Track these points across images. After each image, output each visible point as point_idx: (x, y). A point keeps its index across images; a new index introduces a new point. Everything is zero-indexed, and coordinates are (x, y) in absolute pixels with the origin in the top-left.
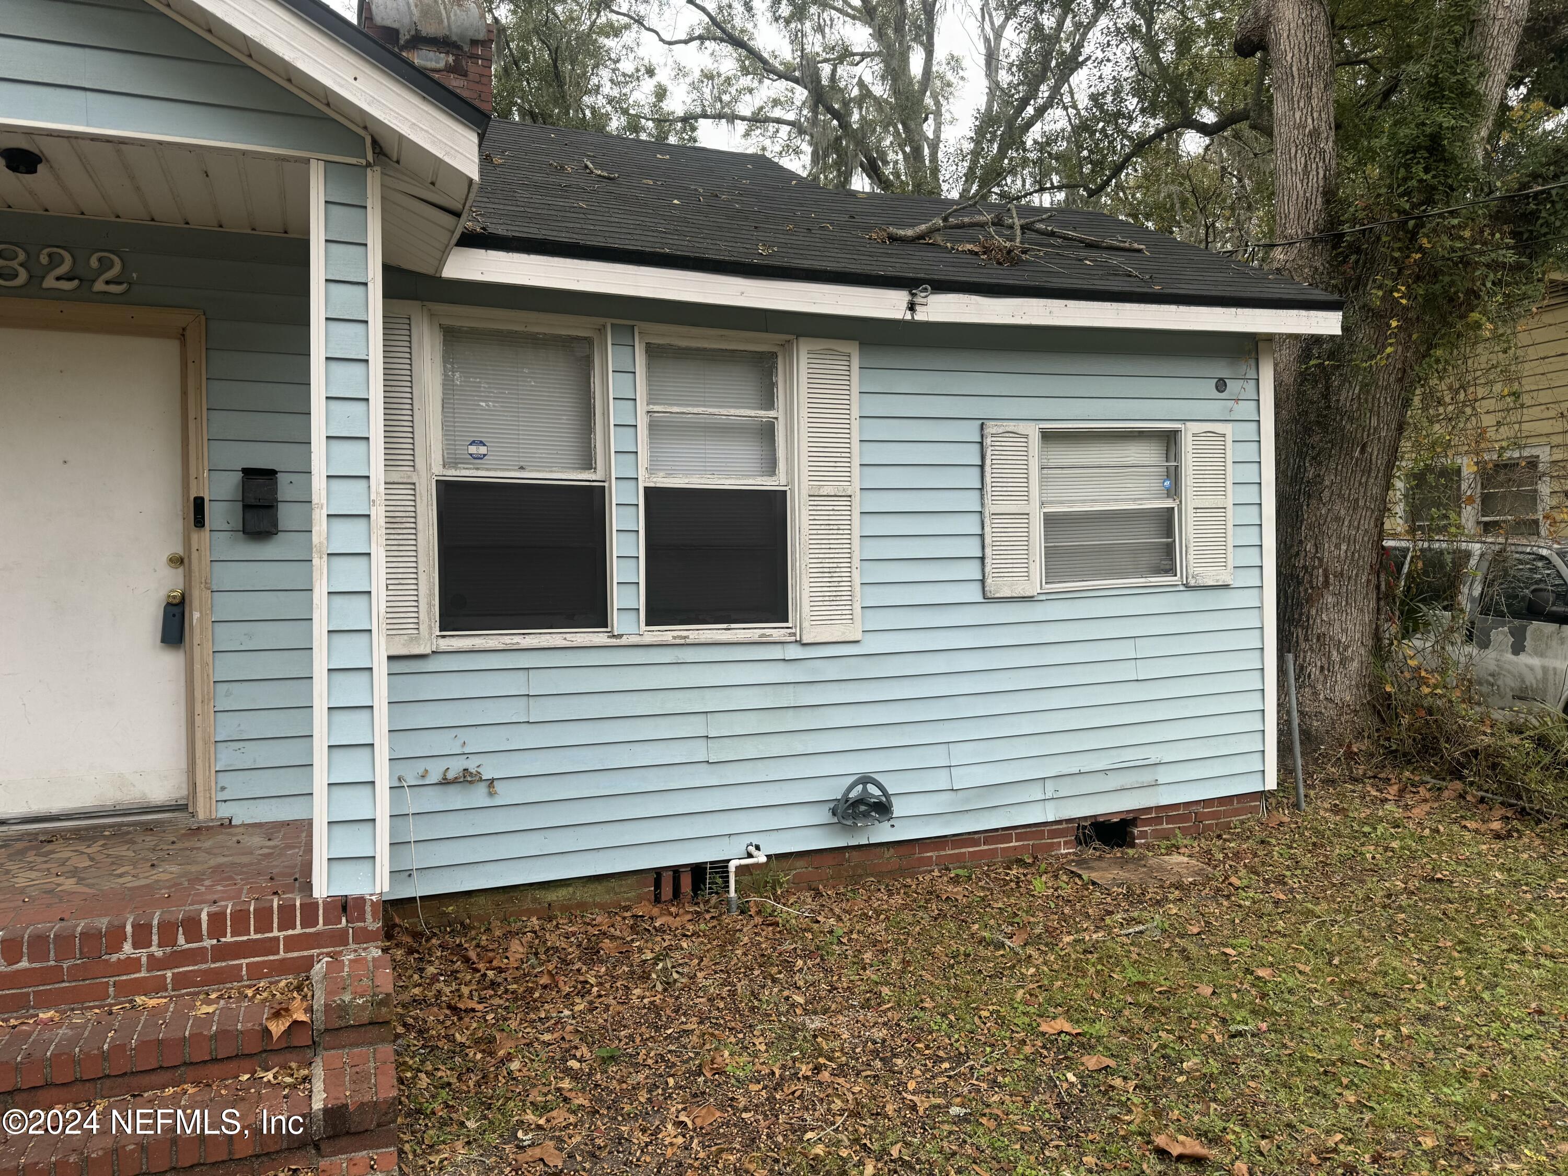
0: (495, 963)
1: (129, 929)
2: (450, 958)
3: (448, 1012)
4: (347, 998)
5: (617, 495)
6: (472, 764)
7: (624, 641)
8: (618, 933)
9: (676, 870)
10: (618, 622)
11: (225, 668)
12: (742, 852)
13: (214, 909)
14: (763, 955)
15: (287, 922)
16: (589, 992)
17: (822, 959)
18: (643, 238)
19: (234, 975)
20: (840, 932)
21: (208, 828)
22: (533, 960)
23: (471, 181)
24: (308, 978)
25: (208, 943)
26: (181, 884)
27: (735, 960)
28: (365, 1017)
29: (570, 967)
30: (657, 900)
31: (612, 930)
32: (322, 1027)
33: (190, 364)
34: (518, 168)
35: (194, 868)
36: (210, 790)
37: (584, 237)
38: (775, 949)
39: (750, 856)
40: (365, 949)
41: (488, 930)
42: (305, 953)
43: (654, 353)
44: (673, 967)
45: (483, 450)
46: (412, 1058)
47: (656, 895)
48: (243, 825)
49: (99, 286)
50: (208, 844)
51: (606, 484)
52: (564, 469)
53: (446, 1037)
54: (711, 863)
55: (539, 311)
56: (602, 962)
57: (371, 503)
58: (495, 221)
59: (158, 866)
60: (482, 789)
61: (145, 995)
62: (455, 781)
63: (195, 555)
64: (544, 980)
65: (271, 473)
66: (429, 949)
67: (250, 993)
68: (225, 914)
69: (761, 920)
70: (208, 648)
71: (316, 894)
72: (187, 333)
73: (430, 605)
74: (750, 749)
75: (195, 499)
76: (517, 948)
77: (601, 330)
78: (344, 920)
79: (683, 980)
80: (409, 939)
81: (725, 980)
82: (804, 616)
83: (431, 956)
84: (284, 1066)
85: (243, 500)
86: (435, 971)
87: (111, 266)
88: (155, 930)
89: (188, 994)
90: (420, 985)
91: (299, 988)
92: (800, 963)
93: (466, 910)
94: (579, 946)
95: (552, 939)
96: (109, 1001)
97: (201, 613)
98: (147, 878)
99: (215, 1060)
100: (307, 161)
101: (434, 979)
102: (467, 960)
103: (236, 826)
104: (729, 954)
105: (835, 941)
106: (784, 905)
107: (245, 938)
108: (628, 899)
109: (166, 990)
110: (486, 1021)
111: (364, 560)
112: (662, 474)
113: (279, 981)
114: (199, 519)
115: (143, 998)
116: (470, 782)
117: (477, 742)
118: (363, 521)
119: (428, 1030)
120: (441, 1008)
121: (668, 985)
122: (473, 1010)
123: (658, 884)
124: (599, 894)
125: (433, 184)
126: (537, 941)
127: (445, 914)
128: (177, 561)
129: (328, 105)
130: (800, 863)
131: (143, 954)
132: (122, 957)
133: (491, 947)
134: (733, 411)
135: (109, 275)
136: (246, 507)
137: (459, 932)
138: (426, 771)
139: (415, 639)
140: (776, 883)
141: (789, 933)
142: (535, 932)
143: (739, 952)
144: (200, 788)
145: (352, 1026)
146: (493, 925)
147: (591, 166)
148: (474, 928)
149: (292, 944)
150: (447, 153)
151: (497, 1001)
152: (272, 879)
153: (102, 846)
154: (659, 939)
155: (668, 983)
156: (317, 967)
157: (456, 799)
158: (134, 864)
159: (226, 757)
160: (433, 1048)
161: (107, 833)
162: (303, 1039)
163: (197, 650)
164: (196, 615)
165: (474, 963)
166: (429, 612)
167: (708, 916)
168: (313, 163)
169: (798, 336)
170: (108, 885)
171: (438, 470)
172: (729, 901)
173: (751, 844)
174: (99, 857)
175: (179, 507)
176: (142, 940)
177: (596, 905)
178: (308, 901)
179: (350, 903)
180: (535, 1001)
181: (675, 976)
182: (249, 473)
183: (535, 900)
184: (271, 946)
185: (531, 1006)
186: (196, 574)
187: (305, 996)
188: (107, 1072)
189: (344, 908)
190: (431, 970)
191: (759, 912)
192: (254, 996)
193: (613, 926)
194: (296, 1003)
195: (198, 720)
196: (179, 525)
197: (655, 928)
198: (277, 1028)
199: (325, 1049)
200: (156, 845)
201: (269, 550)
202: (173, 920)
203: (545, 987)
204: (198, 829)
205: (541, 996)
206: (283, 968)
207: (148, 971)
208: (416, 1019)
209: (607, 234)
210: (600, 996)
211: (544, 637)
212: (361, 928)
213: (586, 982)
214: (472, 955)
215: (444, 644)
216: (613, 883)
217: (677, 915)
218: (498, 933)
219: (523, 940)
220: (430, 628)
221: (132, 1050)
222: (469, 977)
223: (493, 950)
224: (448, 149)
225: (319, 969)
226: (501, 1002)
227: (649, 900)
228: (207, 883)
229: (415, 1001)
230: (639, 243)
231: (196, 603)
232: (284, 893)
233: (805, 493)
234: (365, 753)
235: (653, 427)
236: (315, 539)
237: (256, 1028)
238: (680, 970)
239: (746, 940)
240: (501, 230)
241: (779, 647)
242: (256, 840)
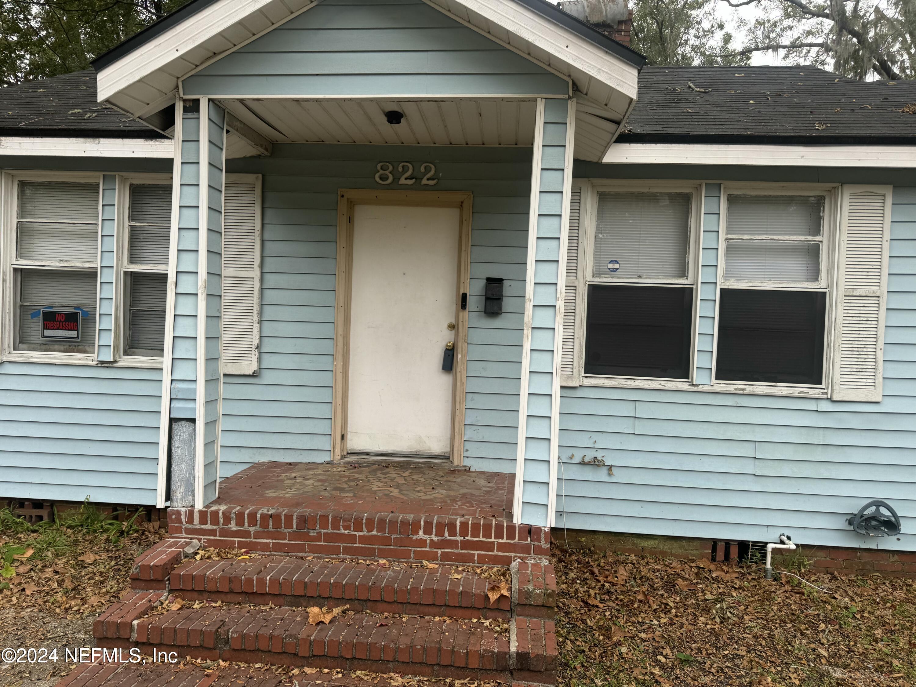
0: (609, 578)
1: (422, 523)
2: (583, 569)
3: (582, 604)
4: (531, 588)
5: (701, 293)
6: (599, 455)
7: (700, 388)
8: (687, 576)
9: (728, 543)
10: (696, 376)
11: (473, 385)
12: (776, 538)
13: (463, 520)
14: (793, 614)
15: (499, 535)
16: (669, 611)
17: (840, 627)
18: (731, 126)
19: (469, 559)
20: (854, 610)
21: (459, 471)
22: (633, 582)
23: (631, 100)
24: (508, 570)
25: (459, 538)
26: (446, 502)
27: (772, 614)
28: (540, 601)
29: (656, 592)
30: (713, 559)
31: (684, 573)
32: (516, 602)
33: (464, 221)
34: (647, 93)
35: (452, 493)
36: (461, 450)
37: (692, 130)
38: (802, 612)
39: (782, 542)
40: (540, 559)
41: (604, 556)
42: (508, 554)
43: (732, 200)
44: (727, 608)
45: (616, 266)
46: (562, 629)
47: (712, 556)
48: (475, 472)
49: (424, 182)
50: (459, 480)
51: (694, 287)
52: (667, 277)
53: (581, 620)
54: (753, 542)
55: (658, 178)
56: (677, 593)
57: (557, 299)
58: (635, 125)
59: (436, 489)
60: (604, 470)
61: (428, 561)
62: (589, 464)
63: (460, 323)
64: (640, 597)
65: (500, 281)
66: (571, 561)
67: (478, 571)
68: (468, 523)
69: (790, 588)
70: (464, 374)
71: (515, 521)
72: (464, 206)
73: (580, 358)
74: (787, 470)
75: (463, 294)
76: (623, 573)
77: (698, 188)
78: (529, 539)
79: (734, 619)
80: (559, 553)
81: (765, 625)
82: (835, 381)
83: (572, 566)
84: (495, 620)
85: (486, 295)
86: (575, 576)
87: (430, 171)
88: (434, 526)
89: (448, 565)
90: (566, 583)
91: (504, 574)
92: (822, 626)
93: (592, 541)
94: (662, 579)
95: (645, 571)
96: (411, 560)
97: (462, 355)
98: (430, 495)
99: (460, 607)
100: (536, 100)
101: (574, 581)
102: (592, 573)
103: (472, 472)
104: (767, 607)
105: (851, 616)
106: (807, 580)
107: (477, 539)
108: (694, 555)
109: (438, 560)
110: (605, 615)
111: (551, 332)
112: (733, 280)
113: (494, 567)
114: (464, 306)
115: (427, 562)
116: (598, 466)
117: (603, 442)
118: (552, 309)
119: (570, 613)
120: (578, 601)
121: (724, 620)
122: (597, 607)
123: (714, 549)
124: (675, 548)
125: (606, 105)
126: (635, 570)
127: (579, 541)
128: (452, 327)
129: (549, 65)
130: (820, 554)
131: (428, 538)
132: (419, 538)
133: (607, 568)
134: (787, 237)
135: (429, 175)
136: (487, 299)
137: (587, 554)
138: (573, 455)
139: (571, 377)
140: (800, 564)
141: (813, 602)
142: (633, 564)
143: (775, 608)
144: (456, 449)
145: (532, 605)
146: (608, 554)
147: (692, 86)
148: (596, 553)
149: (502, 547)
150: (618, 85)
151: (611, 604)
152: (491, 506)
153: (411, 473)
154: (715, 586)
155: (724, 618)
156: (514, 564)
157: (589, 474)
158: (425, 486)
159: (469, 434)
160: (575, 626)
161: (412, 466)
162: (505, 606)
163: (459, 374)
164: (459, 356)
165: (597, 576)
166: (579, 362)
167: (750, 578)
168: (539, 100)
169: (842, 184)
170: (414, 496)
171: (590, 278)
172: (765, 570)
173: (783, 535)
174: (409, 479)
175: (455, 298)
176: (428, 532)
177: (672, 555)
178: (510, 524)
179: (533, 530)
180: (635, 609)
181: (729, 614)
182: (489, 280)
183: (634, 544)
184: (489, 547)
185: (633, 613)
186: (460, 334)
187: (507, 580)
188: (409, 601)
189: (530, 532)
190: (572, 575)
191: (788, 582)
192: (481, 574)
193: (683, 570)
194: (503, 584)
195: (457, 412)
196: (454, 308)
197: (712, 577)
198: (493, 596)
199: (517, 615)
200: (435, 477)
201: (497, 323)
202: (443, 522)
203: (641, 601)
204: (454, 470)
205: (638, 607)
206: (496, 560)
207: (430, 548)
208: (564, 604)
209: (707, 127)
210: (677, 616)
211: (647, 382)
212: (538, 546)
213: (667, 604)
214: (596, 570)
215: (587, 382)
216: (684, 543)
217: (727, 572)
218: (610, 560)
219: (626, 568)
220: (579, 371)
221: (421, 591)
222: (594, 584)
223: (608, 570)
224: (619, 81)
225: (515, 565)
226: (614, 605)
227: (708, 558)
228: (459, 503)
229: (563, 592)
230: (729, 130)
231: (460, 350)
232: (498, 517)
233: (841, 293)
234: (545, 444)
235: (731, 249)
236: (526, 319)
237: (482, 593)
238: (731, 610)
239: (779, 600)
240: (639, 131)
241: (813, 402)
242: (482, 482)
